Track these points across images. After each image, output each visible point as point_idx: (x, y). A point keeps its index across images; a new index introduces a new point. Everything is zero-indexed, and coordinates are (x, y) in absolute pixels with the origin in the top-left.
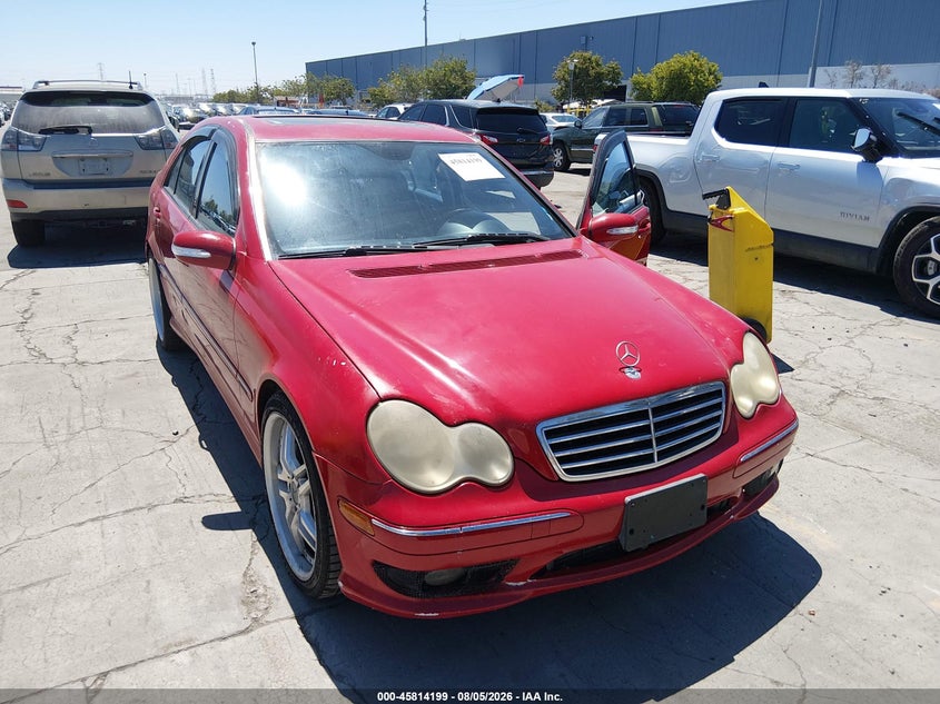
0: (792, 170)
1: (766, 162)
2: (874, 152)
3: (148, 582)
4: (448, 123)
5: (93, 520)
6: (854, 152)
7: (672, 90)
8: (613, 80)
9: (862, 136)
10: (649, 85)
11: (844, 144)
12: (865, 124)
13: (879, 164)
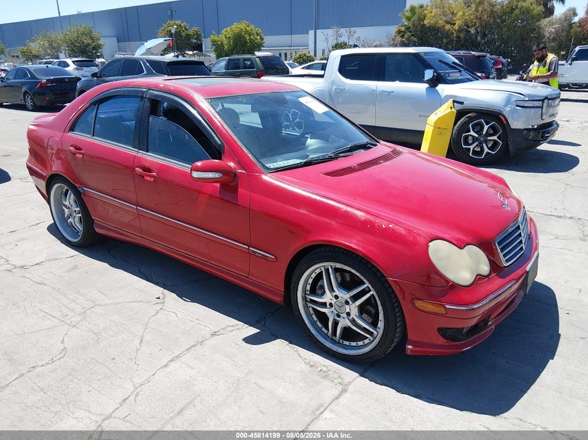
0: (388, 94)
1: (374, 90)
2: (434, 83)
3: (255, 383)
4: (145, 72)
5: (171, 361)
6: (424, 82)
7: (236, 45)
8: (197, 39)
9: (429, 74)
10: (222, 43)
11: (419, 78)
12: (429, 67)
13: (437, 88)
